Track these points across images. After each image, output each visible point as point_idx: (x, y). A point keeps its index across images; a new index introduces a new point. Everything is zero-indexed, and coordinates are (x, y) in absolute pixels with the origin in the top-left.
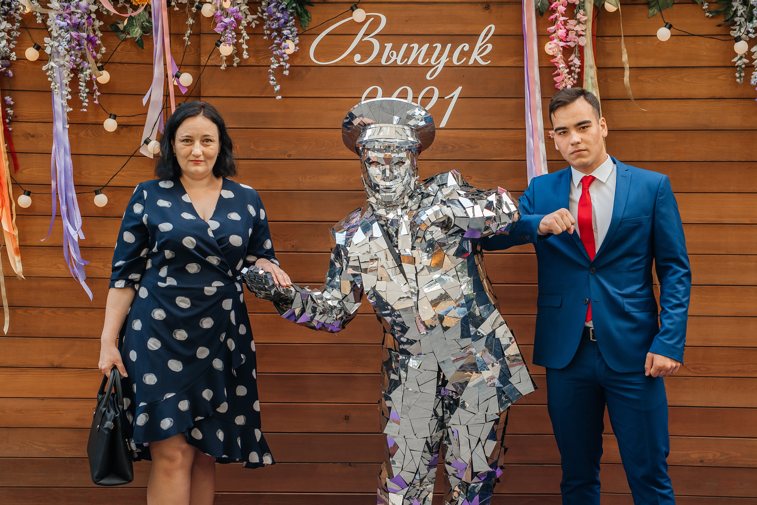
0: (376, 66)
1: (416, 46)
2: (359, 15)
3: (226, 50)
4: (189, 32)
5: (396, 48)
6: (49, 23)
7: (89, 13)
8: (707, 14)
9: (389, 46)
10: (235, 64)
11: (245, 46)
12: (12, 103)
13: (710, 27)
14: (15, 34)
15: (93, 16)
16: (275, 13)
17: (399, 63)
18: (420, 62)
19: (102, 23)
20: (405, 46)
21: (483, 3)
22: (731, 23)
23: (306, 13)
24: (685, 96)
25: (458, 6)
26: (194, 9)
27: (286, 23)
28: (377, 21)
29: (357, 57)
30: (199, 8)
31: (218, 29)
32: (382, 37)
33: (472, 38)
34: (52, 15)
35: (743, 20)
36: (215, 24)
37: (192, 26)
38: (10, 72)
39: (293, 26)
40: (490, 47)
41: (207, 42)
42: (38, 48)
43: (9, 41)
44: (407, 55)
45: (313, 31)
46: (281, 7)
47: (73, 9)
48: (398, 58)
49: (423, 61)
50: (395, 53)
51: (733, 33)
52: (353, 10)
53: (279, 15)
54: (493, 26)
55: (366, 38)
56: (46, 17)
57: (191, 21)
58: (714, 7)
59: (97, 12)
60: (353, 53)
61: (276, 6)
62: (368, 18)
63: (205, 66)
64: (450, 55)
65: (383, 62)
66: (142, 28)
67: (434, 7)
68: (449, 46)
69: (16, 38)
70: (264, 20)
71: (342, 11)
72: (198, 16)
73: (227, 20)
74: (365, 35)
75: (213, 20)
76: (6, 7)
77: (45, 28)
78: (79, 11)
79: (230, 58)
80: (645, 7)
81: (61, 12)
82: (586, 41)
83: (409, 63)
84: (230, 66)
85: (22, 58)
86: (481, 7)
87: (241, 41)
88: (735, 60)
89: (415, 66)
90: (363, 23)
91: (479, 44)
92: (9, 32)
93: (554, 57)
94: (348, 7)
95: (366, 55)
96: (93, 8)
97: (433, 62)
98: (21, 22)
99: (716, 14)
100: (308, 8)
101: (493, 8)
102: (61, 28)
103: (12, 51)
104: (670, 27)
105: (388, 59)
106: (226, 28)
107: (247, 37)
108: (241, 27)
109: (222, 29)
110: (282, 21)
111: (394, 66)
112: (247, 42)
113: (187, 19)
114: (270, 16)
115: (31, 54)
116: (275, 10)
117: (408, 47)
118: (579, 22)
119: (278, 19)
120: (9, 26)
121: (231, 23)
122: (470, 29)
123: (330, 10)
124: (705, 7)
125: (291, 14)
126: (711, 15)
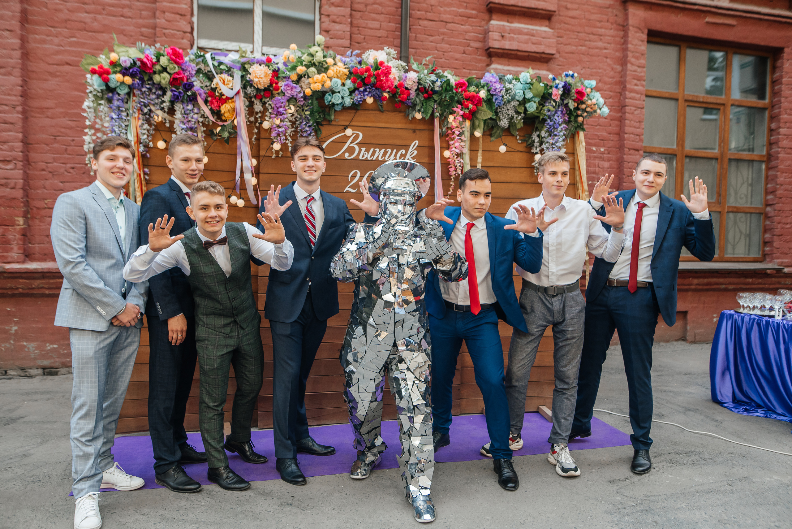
0: (356, 159)
1: (378, 150)
2: (349, 132)
3: (277, 146)
4: (255, 136)
5: (368, 151)
6: (175, 126)
7: (199, 122)
8: (519, 141)
9: (363, 149)
10: (280, 155)
11: (290, 145)
12: (148, 173)
13: (522, 148)
14: (152, 132)
15: (201, 124)
16: (304, 128)
17: (369, 159)
18: (380, 159)
19: (205, 129)
20: (372, 150)
21: (412, 129)
22: (531, 145)
23: (320, 130)
24: (509, 181)
25: (399, 130)
26: (257, 125)
27: (311, 133)
28: (357, 136)
29: (347, 155)
30: (261, 123)
31: (274, 134)
32: (360, 144)
33: (407, 147)
34: (177, 122)
35: (538, 144)
36: (270, 133)
37: (256, 134)
38: (148, 155)
39: (314, 136)
40: (416, 152)
41: (264, 144)
42: (165, 141)
43: (148, 136)
44: (373, 154)
45: (323, 140)
46: (308, 125)
47: (190, 119)
48: (368, 156)
49: (382, 158)
50: (367, 153)
51: (532, 151)
52: (345, 129)
53: (307, 129)
54: (417, 142)
55: (352, 145)
56: (172, 123)
57: (256, 131)
58: (522, 138)
59: (202, 122)
60: (344, 153)
61: (306, 125)
62: (353, 134)
63: (264, 156)
64: (395, 156)
65: (360, 158)
66: (229, 133)
67: (387, 130)
68: (395, 151)
69: (152, 135)
70: (298, 132)
71: (339, 130)
72: (260, 128)
73: (280, 130)
74: (351, 143)
75: (270, 130)
76: (147, 116)
77: (171, 130)
78: (193, 120)
79: (277, 152)
80: (489, 137)
81: (183, 119)
82: (466, 151)
83: (374, 159)
84: (277, 156)
85: (156, 147)
86: (411, 131)
87: (287, 142)
88: (533, 164)
89: (377, 160)
90: (350, 137)
91: (410, 150)
92: (148, 131)
93: (449, 158)
94: (343, 127)
95: (351, 153)
96: (201, 120)
97: (386, 159)
98: (155, 126)
99: (524, 141)
100: (320, 127)
101: (417, 132)
102: (182, 129)
103: (150, 141)
104: (506, 146)
105: (363, 156)
106: (278, 135)
107: (291, 140)
108: (287, 134)
109: (276, 135)
110: (309, 132)
111: (366, 160)
112: (291, 142)
113: (254, 129)
114: (301, 130)
115: (161, 145)
116: (304, 126)
117: (374, 150)
118: (462, 141)
119: (306, 131)
120: (148, 127)
121: (282, 132)
122: (405, 143)
123: (332, 129)
124: (518, 137)
125: (313, 129)
126: (520, 142)
